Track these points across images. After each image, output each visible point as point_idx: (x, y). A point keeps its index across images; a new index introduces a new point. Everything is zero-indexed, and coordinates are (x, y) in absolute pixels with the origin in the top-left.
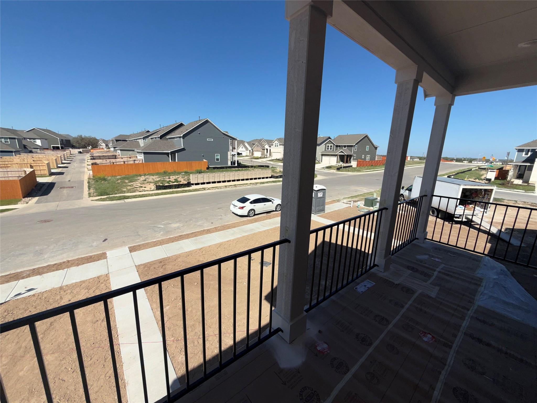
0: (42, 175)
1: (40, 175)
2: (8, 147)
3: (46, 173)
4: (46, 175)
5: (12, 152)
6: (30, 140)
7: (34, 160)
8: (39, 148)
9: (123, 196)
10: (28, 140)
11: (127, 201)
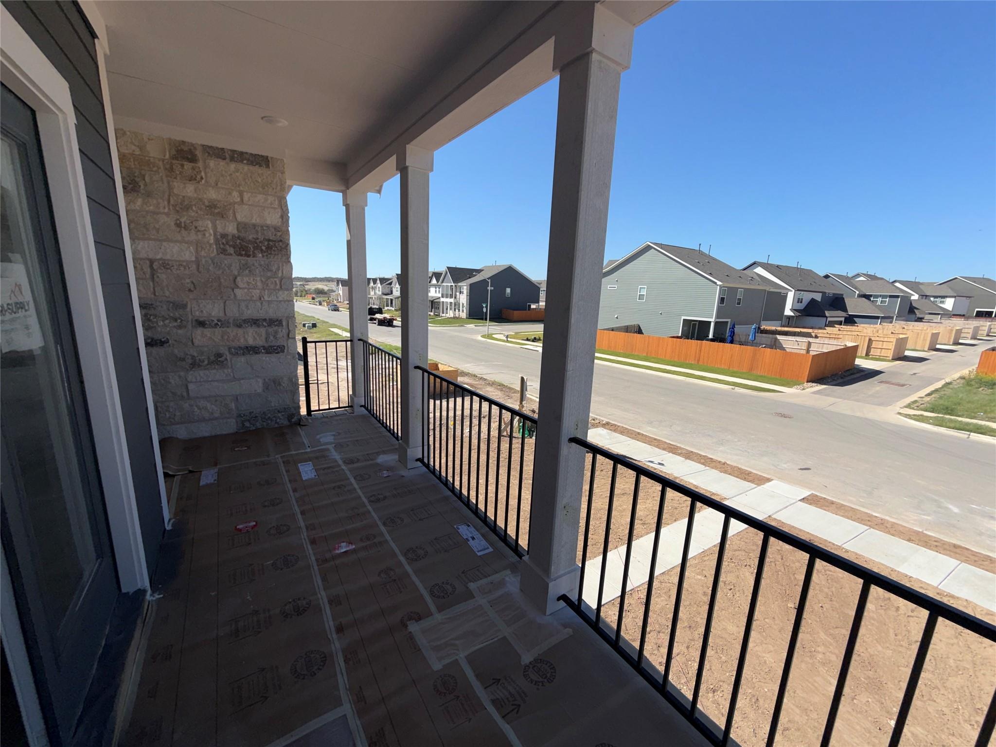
0: (881, 357)
1: (877, 357)
2: (877, 310)
3: (889, 355)
4: (888, 358)
5: (877, 318)
6: (936, 300)
7: (894, 332)
8: (942, 314)
9: (976, 425)
10: (932, 299)
11: (974, 436)
